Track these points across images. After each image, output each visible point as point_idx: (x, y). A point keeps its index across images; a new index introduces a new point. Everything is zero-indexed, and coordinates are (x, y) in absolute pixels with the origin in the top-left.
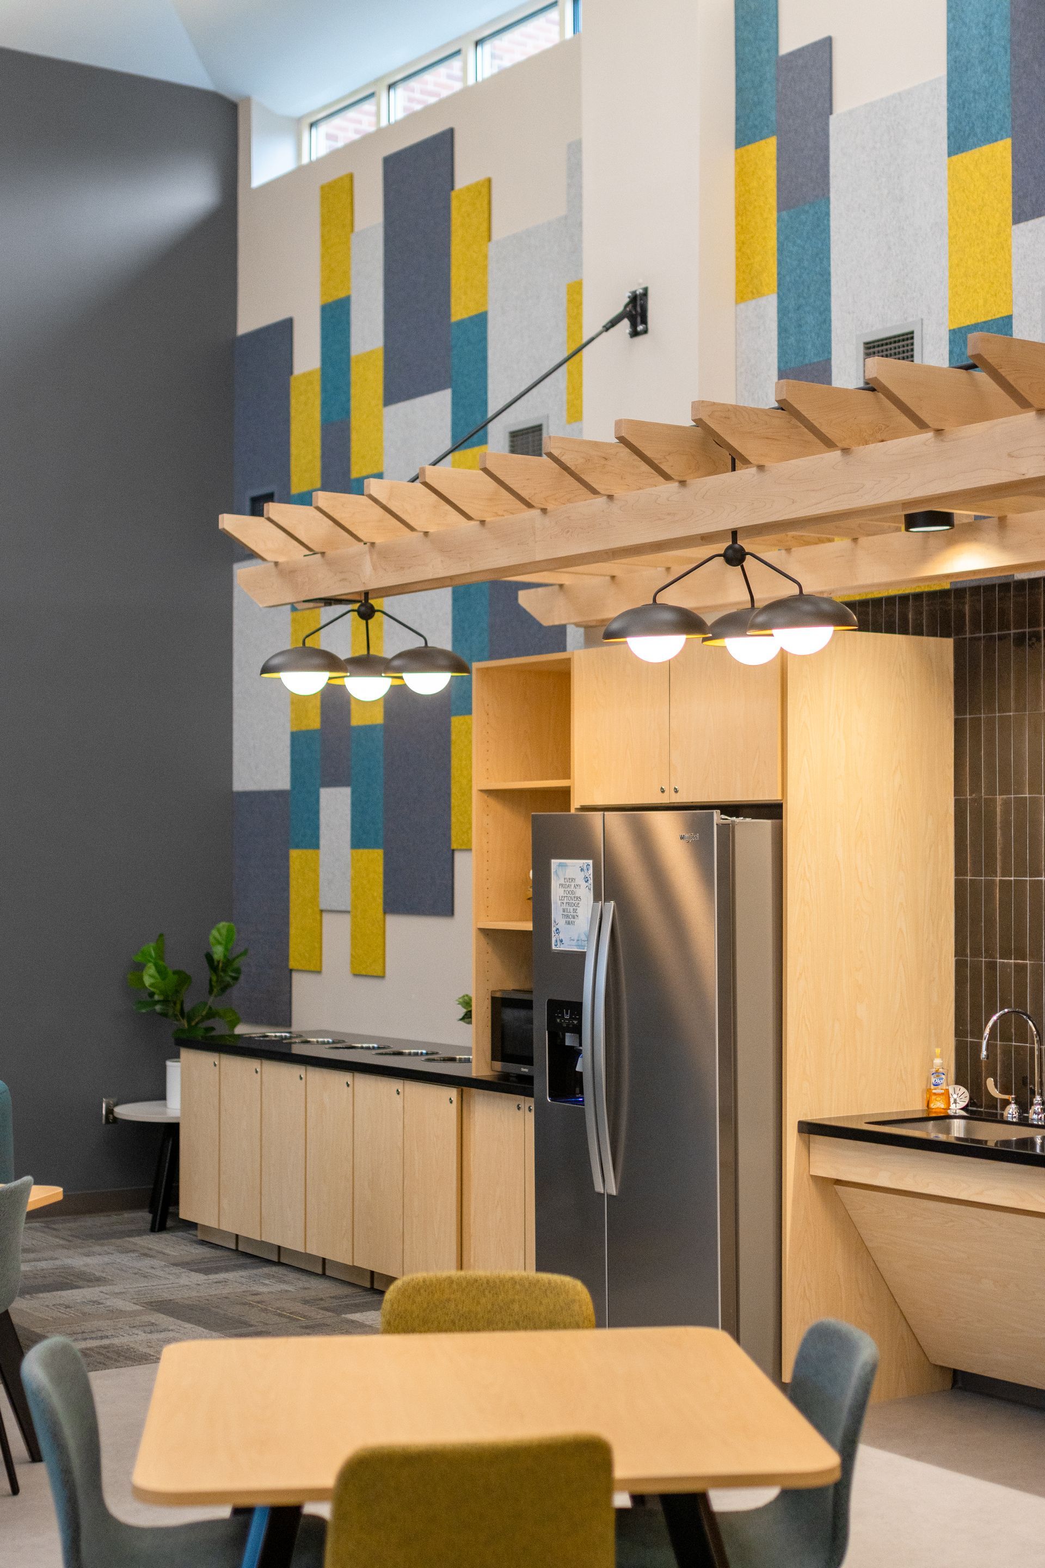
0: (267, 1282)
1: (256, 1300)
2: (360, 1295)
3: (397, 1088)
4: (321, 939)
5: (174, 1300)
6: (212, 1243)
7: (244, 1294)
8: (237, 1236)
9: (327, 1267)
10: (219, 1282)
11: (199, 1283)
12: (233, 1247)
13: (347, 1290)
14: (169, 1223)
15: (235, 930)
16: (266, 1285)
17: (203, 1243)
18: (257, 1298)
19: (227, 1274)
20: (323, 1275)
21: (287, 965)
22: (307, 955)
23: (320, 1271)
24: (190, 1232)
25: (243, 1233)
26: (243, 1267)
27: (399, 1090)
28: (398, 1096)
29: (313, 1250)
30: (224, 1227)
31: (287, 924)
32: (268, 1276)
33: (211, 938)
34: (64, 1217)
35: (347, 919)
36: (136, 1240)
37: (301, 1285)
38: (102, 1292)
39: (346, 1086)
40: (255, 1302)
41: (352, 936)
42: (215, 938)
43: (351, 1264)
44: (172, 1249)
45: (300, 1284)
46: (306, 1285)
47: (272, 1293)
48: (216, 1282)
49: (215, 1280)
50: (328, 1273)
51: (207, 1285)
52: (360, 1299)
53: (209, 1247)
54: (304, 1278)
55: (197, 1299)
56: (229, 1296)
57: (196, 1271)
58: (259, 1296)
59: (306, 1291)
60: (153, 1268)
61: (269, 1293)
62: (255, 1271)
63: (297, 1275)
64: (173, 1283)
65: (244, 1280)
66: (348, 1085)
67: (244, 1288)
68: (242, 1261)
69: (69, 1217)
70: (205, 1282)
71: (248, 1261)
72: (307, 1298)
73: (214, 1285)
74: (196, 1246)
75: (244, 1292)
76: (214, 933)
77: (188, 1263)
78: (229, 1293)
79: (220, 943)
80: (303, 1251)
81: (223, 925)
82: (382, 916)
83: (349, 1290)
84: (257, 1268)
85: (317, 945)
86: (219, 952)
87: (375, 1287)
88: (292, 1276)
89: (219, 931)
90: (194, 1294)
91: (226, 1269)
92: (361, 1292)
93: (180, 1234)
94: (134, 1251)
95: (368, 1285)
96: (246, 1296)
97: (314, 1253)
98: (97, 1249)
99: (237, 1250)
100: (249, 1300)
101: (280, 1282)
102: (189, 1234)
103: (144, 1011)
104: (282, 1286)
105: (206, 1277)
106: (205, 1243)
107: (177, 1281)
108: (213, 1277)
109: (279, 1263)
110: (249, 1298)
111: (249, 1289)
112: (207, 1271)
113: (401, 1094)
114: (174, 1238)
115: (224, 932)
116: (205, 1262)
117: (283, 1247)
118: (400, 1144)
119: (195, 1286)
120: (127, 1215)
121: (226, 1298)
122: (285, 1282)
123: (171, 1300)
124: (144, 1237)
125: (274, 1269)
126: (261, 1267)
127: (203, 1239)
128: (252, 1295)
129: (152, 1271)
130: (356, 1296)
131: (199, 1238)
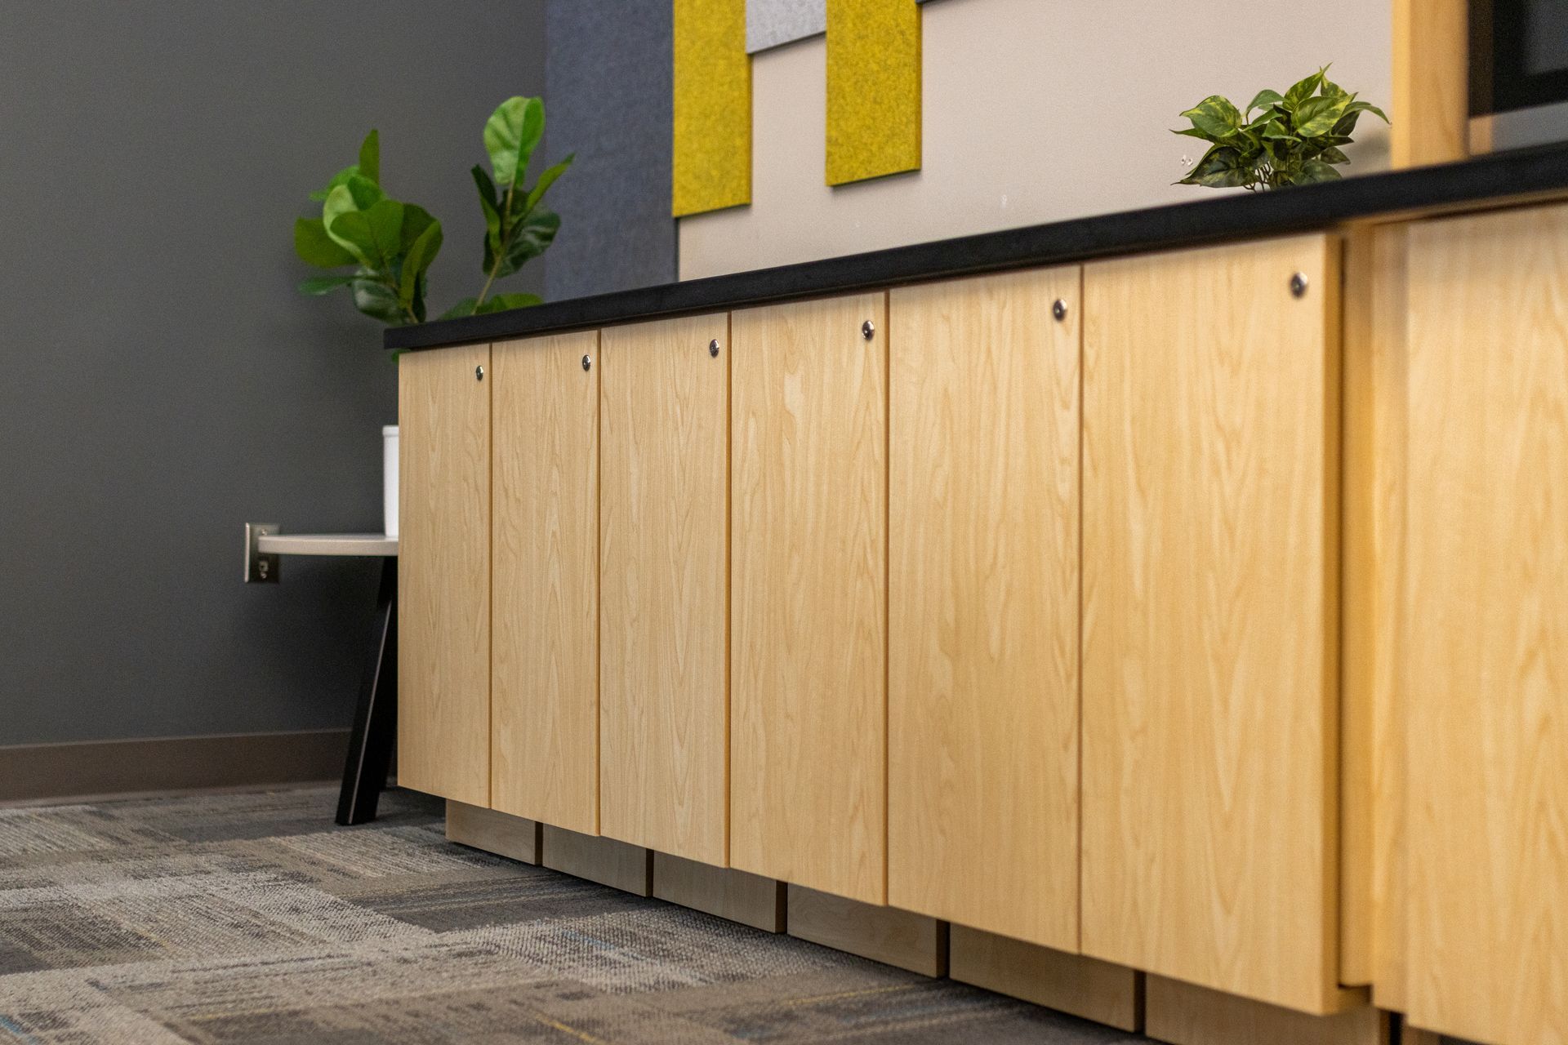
0: (612, 954)
1: (575, 1016)
2: (911, 1003)
3: (1054, 299)
4: (750, 127)
5: (306, 1012)
6: (481, 851)
7: (540, 993)
8: (539, 826)
9: (791, 909)
10: (471, 954)
11: (408, 955)
12: (529, 857)
13: (868, 987)
14: (384, 804)
15: (542, 111)
16: (612, 963)
17: (458, 849)
18: (580, 1010)
19: (499, 930)
20: (781, 934)
21: (669, 212)
22: (714, 173)
23: (769, 923)
24: (430, 826)
25: (551, 819)
26: (551, 910)
27: (1064, 305)
28: (1057, 326)
29: (753, 859)
30: (504, 804)
31: (666, 114)
32: (617, 937)
33: (488, 134)
34: (149, 794)
35: (815, 59)
36: (296, 844)
37: (718, 966)
38: (95, 984)
39: (861, 335)
40: (567, 1024)
41: (830, 90)
42: (498, 135)
43: (879, 901)
44: (372, 863)
45: (715, 963)
46: (736, 966)
47: (628, 990)
48: (460, 955)
49: (458, 949)
50: (794, 929)
51: (429, 963)
52: (922, 1017)
53: (470, 860)
54: (726, 943)
55: (383, 1009)
56: (490, 1003)
57: (411, 919)
58: (586, 1001)
59: (736, 986)
60: (296, 910)
61: (617, 990)
62: (579, 923)
63: (704, 936)
64: (329, 956)
65: (544, 948)
66: (869, 335)
67: (540, 974)
68: (548, 894)
69: (161, 794)
70: (426, 951)
71: (565, 894)
72: (744, 1013)
73: (455, 961)
74: (435, 856)
75: (538, 986)
76: (495, 121)
77: (399, 899)
78: (490, 991)
79: (507, 146)
80: (722, 865)
81: (516, 106)
82: (914, 16)
83: (874, 984)
84: (586, 912)
85: (739, 142)
86: (504, 165)
87: (953, 975)
88: (686, 937)
89: (505, 116)
90: (379, 991)
91: (500, 916)
92: (911, 991)
93: (406, 829)
94: (265, 867)
95: (930, 968)
96: (543, 1001)
97: (758, 869)
98: (183, 860)
99: (539, 865)
100: (552, 1018)
101: (654, 955)
102: (430, 830)
103: (323, 292)
104: (658, 968)
105: (435, 938)
106: (461, 849)
107: (345, 948)
108: (455, 938)
109: (649, 901)
110: (556, 1008)
111: (556, 976)
112: (438, 922)
113: (1072, 317)
114: (388, 839)
115: (518, 118)
116: (444, 896)
117: (658, 852)
118: (1066, 488)
119: (390, 965)
120: (300, 792)
121: (478, 1007)
122: (667, 955)
123: (295, 1013)
124: (314, 835)
125: (637, 919)
126: (600, 911)
127: (457, 841)
128: (566, 997)
129: (293, 922)
130: (900, 1003)
131: (449, 837)
